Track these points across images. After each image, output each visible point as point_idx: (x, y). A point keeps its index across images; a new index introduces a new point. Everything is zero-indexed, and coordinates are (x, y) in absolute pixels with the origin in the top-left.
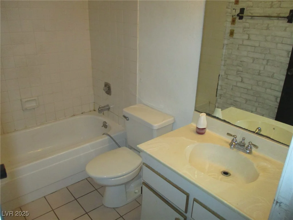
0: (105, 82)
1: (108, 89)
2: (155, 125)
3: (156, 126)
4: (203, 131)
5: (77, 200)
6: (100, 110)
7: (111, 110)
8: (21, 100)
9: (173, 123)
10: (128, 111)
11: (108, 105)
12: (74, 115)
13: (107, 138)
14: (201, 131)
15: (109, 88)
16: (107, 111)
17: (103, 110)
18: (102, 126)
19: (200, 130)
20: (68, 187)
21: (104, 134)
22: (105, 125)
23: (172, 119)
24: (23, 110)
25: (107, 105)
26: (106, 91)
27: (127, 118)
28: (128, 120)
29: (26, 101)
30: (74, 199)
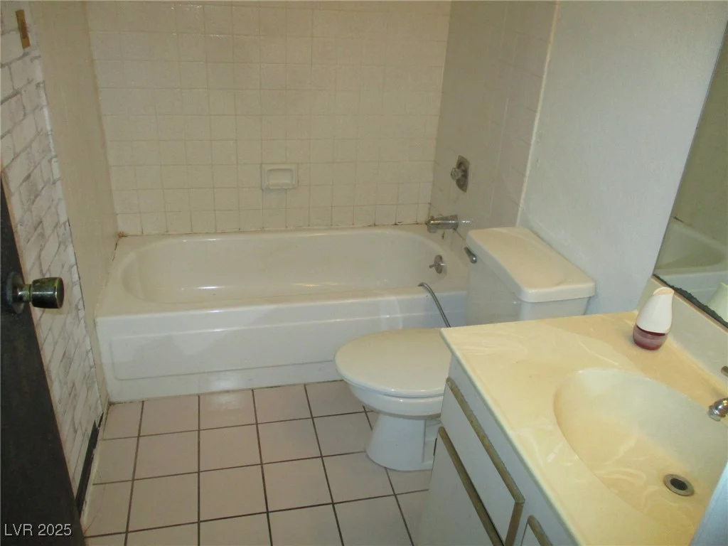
0: (459, 156)
1: (462, 175)
2: (530, 292)
3: (532, 293)
4: (655, 341)
5: (313, 420)
6: (432, 224)
7: (460, 230)
8: (261, 164)
9: (590, 298)
10: (479, 239)
11: (454, 217)
12: (375, 225)
13: (424, 295)
14: (648, 341)
15: (465, 174)
16: (451, 230)
17: (440, 225)
18: (431, 267)
19: (645, 337)
20: (309, 384)
21: (421, 285)
22: (438, 266)
23: (591, 285)
24: (263, 190)
25: (452, 216)
26: (457, 178)
27: (474, 256)
28: (475, 262)
29: (271, 170)
30: (310, 416)
